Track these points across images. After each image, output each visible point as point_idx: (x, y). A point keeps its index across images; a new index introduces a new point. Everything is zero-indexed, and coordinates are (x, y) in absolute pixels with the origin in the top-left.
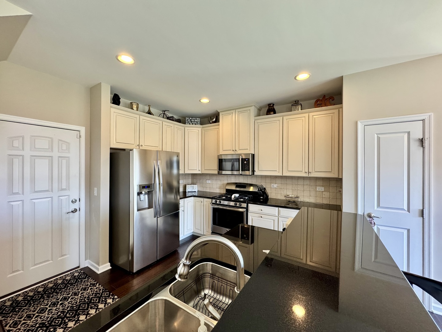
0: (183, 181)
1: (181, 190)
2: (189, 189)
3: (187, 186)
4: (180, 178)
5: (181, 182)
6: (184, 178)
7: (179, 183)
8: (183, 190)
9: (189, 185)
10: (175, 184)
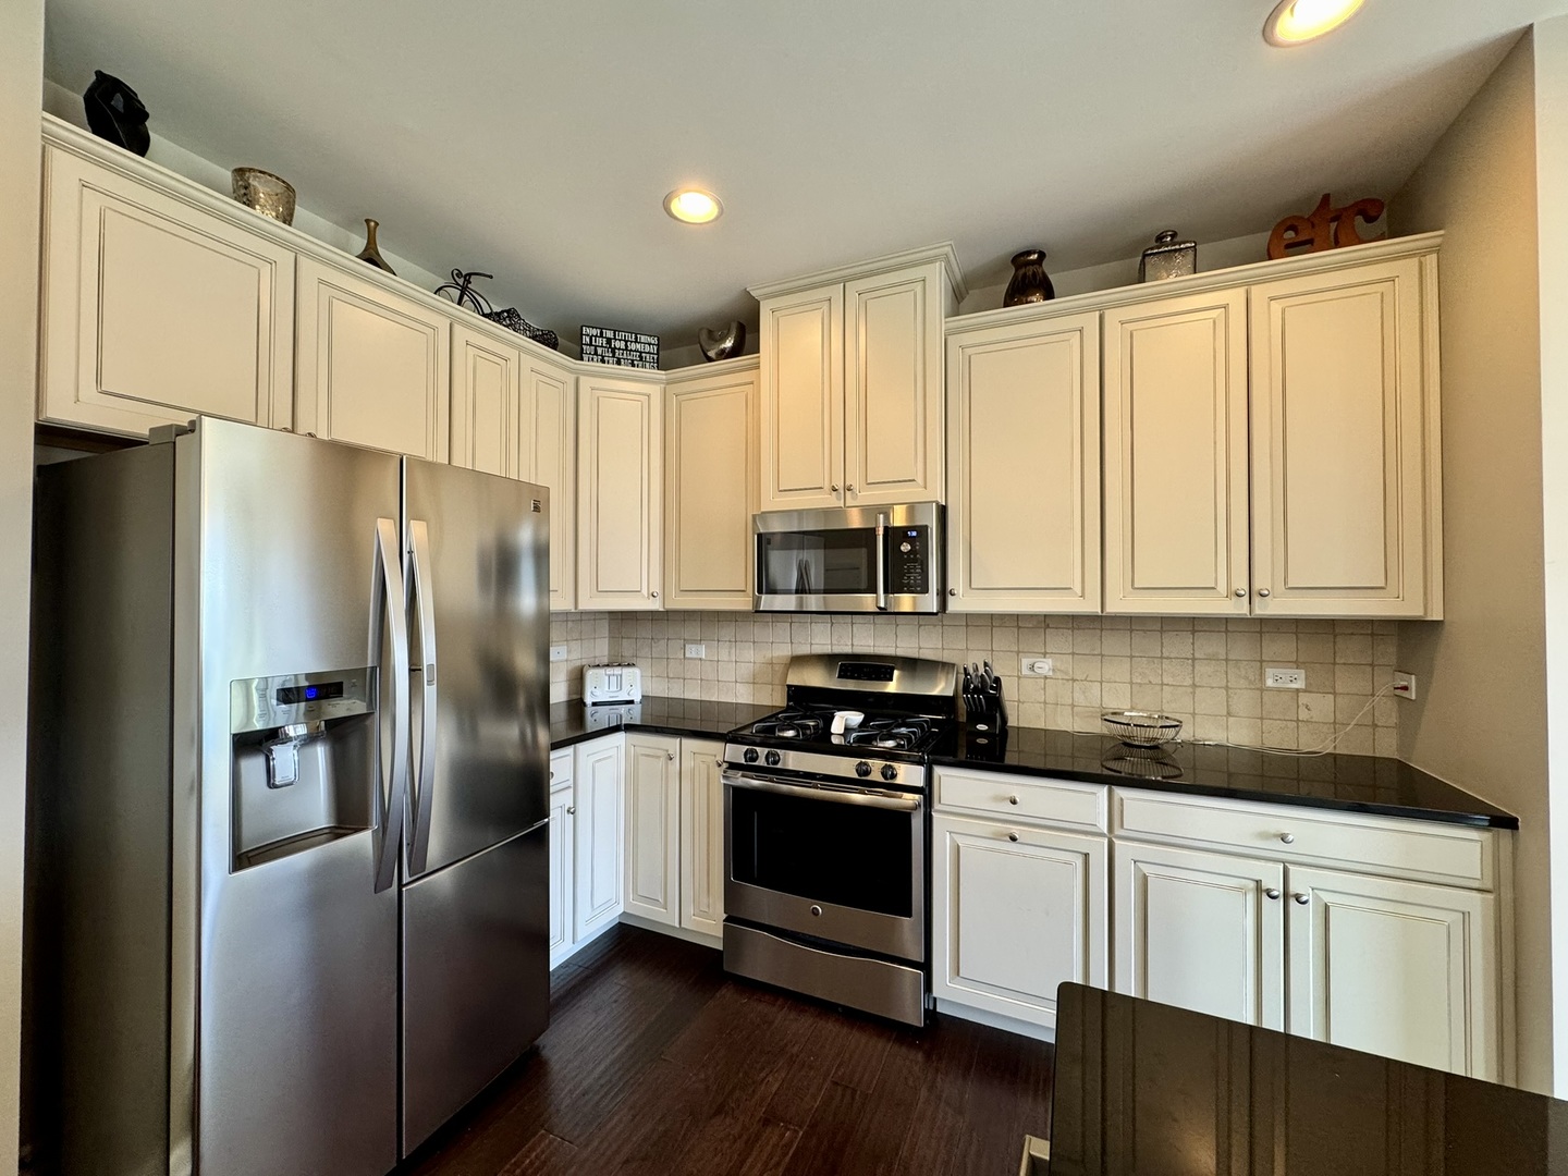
0: (569, 652)
1: (559, 693)
2: (599, 687)
3: (590, 675)
4: (554, 635)
5: (558, 654)
6: (576, 636)
7: (544, 658)
8: (570, 693)
9: (601, 671)
10: (524, 663)
